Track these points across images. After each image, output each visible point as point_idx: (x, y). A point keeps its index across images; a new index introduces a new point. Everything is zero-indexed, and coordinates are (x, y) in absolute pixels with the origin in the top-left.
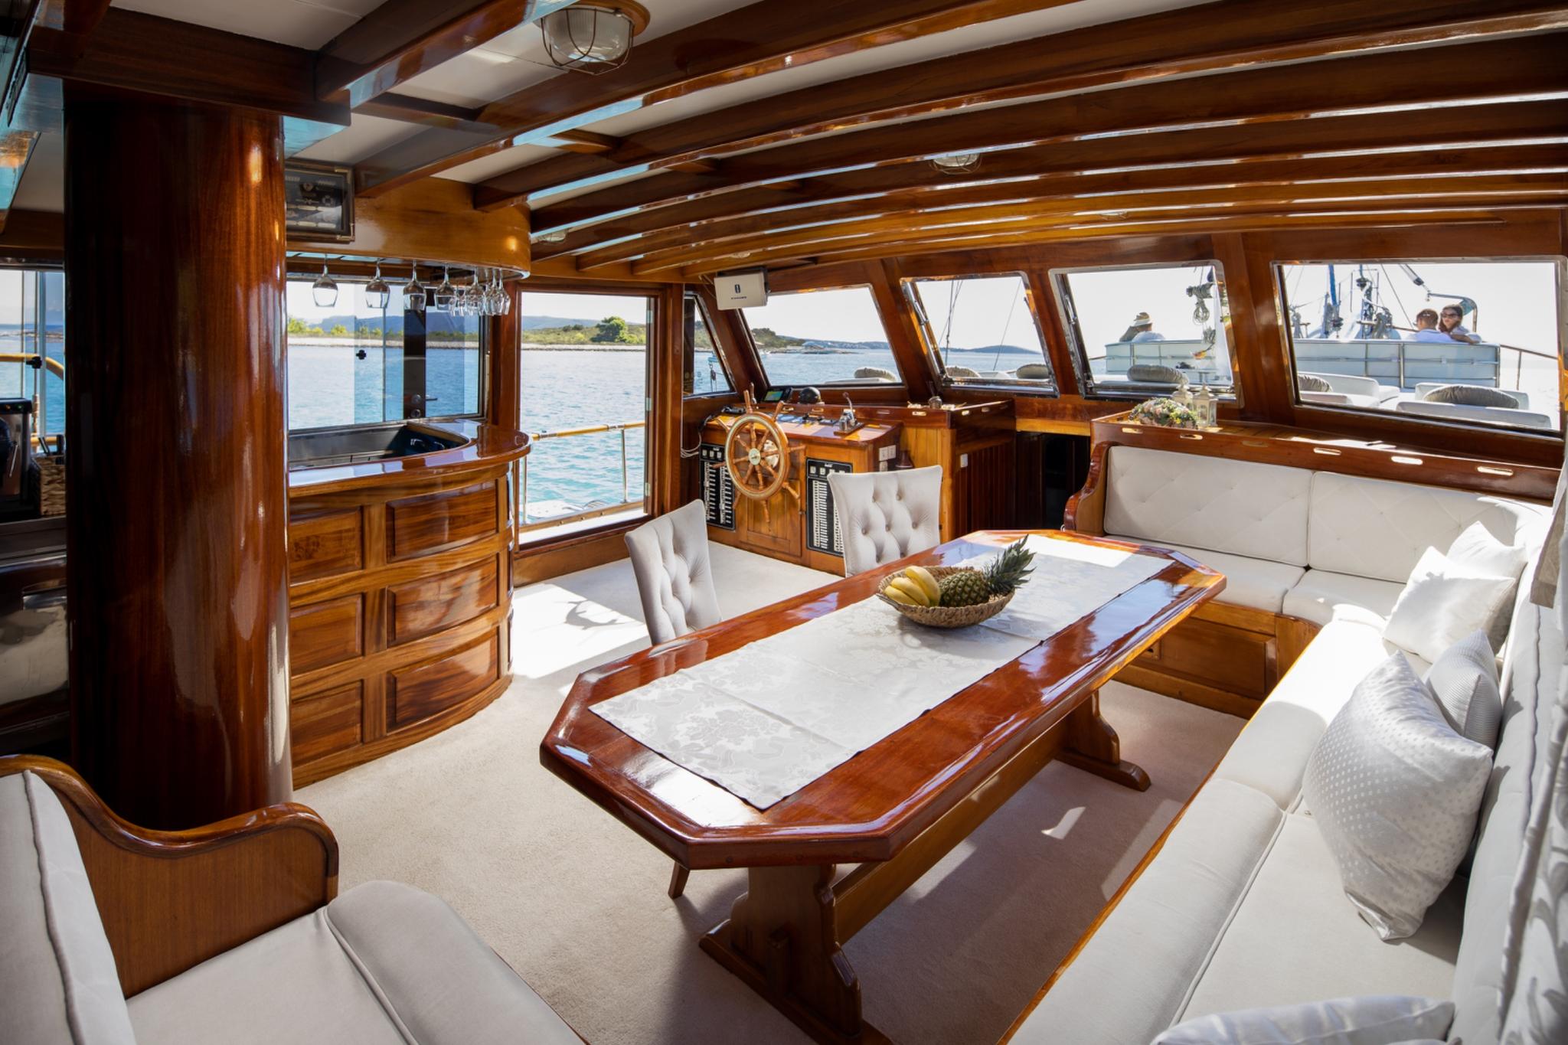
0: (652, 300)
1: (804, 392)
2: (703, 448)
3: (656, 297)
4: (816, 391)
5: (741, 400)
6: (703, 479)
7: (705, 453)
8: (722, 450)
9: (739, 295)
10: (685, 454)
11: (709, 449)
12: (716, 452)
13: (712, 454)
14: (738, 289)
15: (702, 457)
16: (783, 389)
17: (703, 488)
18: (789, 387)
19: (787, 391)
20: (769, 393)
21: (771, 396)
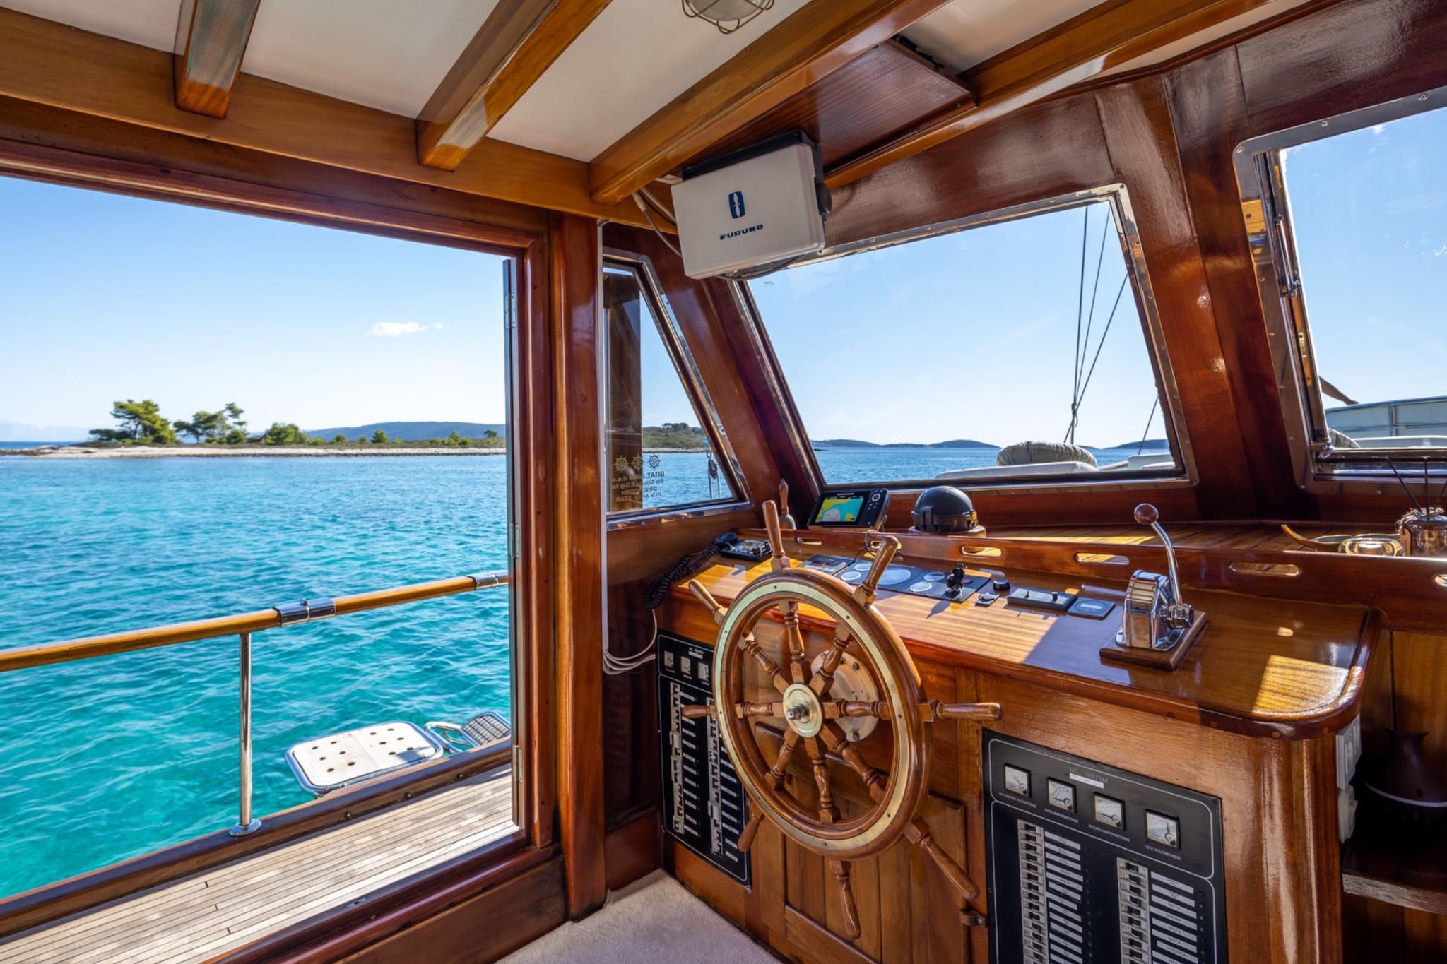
0: (514, 260)
1: (928, 500)
2: (664, 646)
3: (520, 253)
4: (958, 492)
5: (757, 521)
6: (667, 727)
7: (669, 658)
8: (709, 659)
9: (742, 223)
10: (613, 665)
11: (680, 651)
12: (695, 662)
13: (686, 664)
14: (737, 205)
15: (663, 667)
16: (862, 491)
17: (668, 748)
18: (882, 487)
19: (875, 498)
20: (827, 503)
21: (832, 510)
